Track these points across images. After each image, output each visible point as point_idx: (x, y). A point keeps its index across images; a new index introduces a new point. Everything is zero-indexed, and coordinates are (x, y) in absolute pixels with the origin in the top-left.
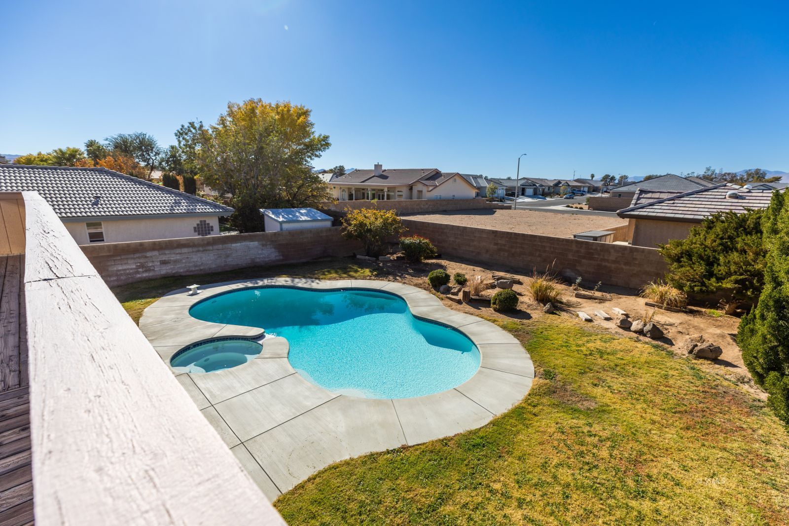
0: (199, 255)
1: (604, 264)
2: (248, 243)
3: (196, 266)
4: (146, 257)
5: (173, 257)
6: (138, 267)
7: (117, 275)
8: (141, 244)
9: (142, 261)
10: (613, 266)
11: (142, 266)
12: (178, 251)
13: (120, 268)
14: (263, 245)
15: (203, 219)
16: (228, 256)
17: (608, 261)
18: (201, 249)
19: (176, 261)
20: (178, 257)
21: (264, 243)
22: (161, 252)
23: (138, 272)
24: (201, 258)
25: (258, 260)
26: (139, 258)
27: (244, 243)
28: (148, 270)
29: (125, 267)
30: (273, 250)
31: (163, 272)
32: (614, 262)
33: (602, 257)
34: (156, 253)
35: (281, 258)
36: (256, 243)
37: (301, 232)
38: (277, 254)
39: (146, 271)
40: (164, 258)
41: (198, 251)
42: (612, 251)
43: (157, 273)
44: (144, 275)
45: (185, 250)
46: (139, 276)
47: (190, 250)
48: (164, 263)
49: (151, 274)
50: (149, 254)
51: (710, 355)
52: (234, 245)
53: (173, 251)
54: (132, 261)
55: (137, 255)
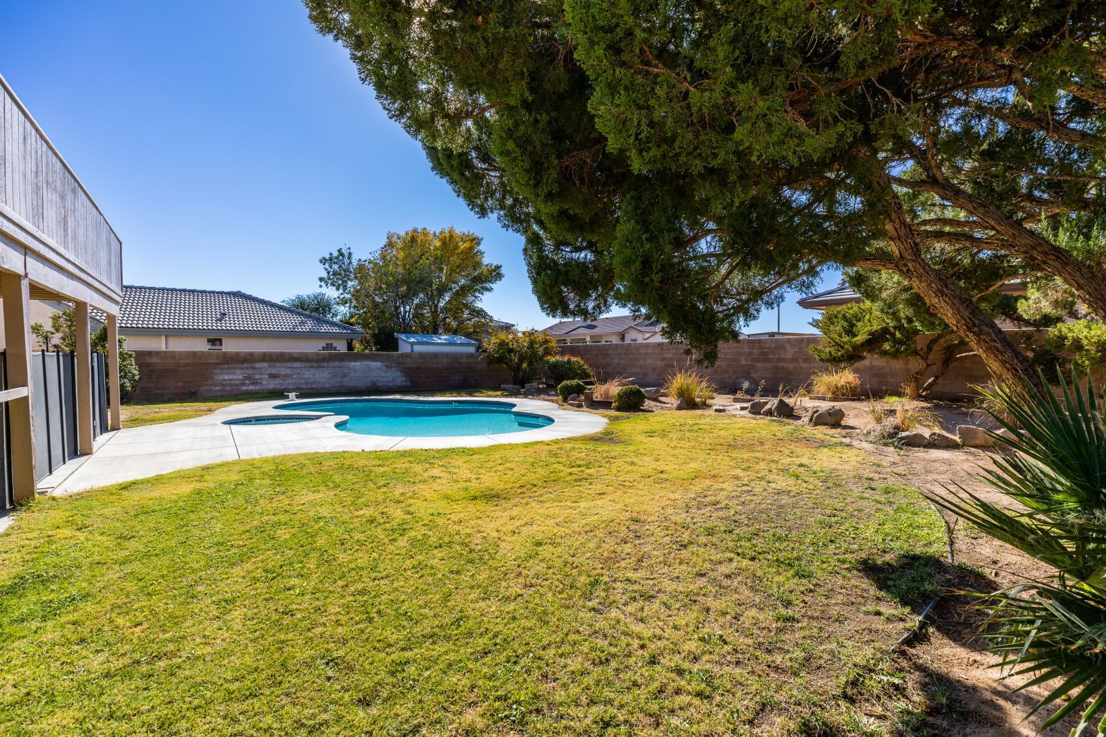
0: (312, 371)
1: (780, 365)
2: (369, 363)
3: (307, 384)
4: (254, 368)
5: (284, 371)
6: (246, 378)
7: (222, 385)
8: (251, 354)
9: (250, 372)
10: (791, 366)
11: (249, 378)
12: (289, 364)
13: (226, 378)
14: (387, 367)
15: (329, 342)
16: (344, 376)
17: (784, 360)
18: (315, 365)
19: (286, 376)
20: (289, 371)
21: (389, 364)
22: (272, 364)
23: (244, 384)
24: (314, 375)
25: (380, 384)
26: (247, 368)
27: (365, 363)
28: (255, 383)
29: (231, 377)
30: (399, 373)
31: (271, 387)
32: (793, 360)
33: (777, 356)
34: (265, 365)
35: (409, 384)
36: (379, 364)
37: (435, 355)
38: (404, 379)
39: (253, 384)
40: (273, 371)
41: (312, 367)
42: (788, 346)
43: (264, 387)
44: (250, 388)
45: (297, 364)
46: (244, 388)
47: (303, 364)
48: (272, 376)
49: (257, 387)
50: (258, 365)
51: (829, 420)
52: (353, 364)
53: (283, 365)
54: (240, 371)
55: (245, 365)
